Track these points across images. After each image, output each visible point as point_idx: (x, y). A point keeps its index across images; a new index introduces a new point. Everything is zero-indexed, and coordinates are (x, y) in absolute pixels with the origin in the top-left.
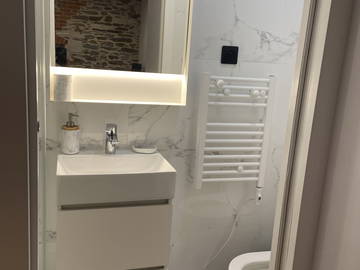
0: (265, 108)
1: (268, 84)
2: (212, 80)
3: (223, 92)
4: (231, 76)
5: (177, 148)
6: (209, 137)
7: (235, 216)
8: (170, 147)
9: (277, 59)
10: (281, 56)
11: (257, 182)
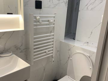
0: (54, 27)
1: (54, 17)
2: (34, 17)
3: (39, 22)
4: (40, 14)
5: (20, 49)
6: (35, 42)
7: (44, 69)
8: (17, 49)
9: (55, 7)
10: (56, 5)
11: (52, 55)
